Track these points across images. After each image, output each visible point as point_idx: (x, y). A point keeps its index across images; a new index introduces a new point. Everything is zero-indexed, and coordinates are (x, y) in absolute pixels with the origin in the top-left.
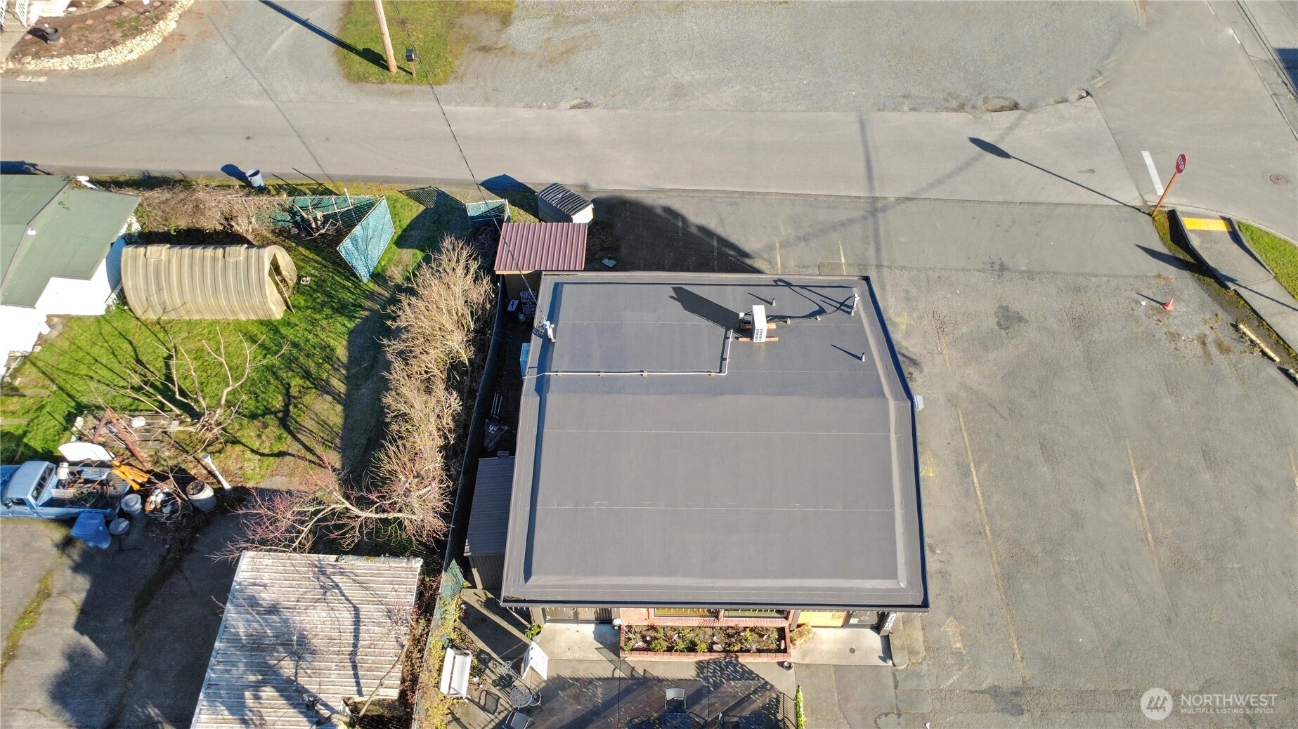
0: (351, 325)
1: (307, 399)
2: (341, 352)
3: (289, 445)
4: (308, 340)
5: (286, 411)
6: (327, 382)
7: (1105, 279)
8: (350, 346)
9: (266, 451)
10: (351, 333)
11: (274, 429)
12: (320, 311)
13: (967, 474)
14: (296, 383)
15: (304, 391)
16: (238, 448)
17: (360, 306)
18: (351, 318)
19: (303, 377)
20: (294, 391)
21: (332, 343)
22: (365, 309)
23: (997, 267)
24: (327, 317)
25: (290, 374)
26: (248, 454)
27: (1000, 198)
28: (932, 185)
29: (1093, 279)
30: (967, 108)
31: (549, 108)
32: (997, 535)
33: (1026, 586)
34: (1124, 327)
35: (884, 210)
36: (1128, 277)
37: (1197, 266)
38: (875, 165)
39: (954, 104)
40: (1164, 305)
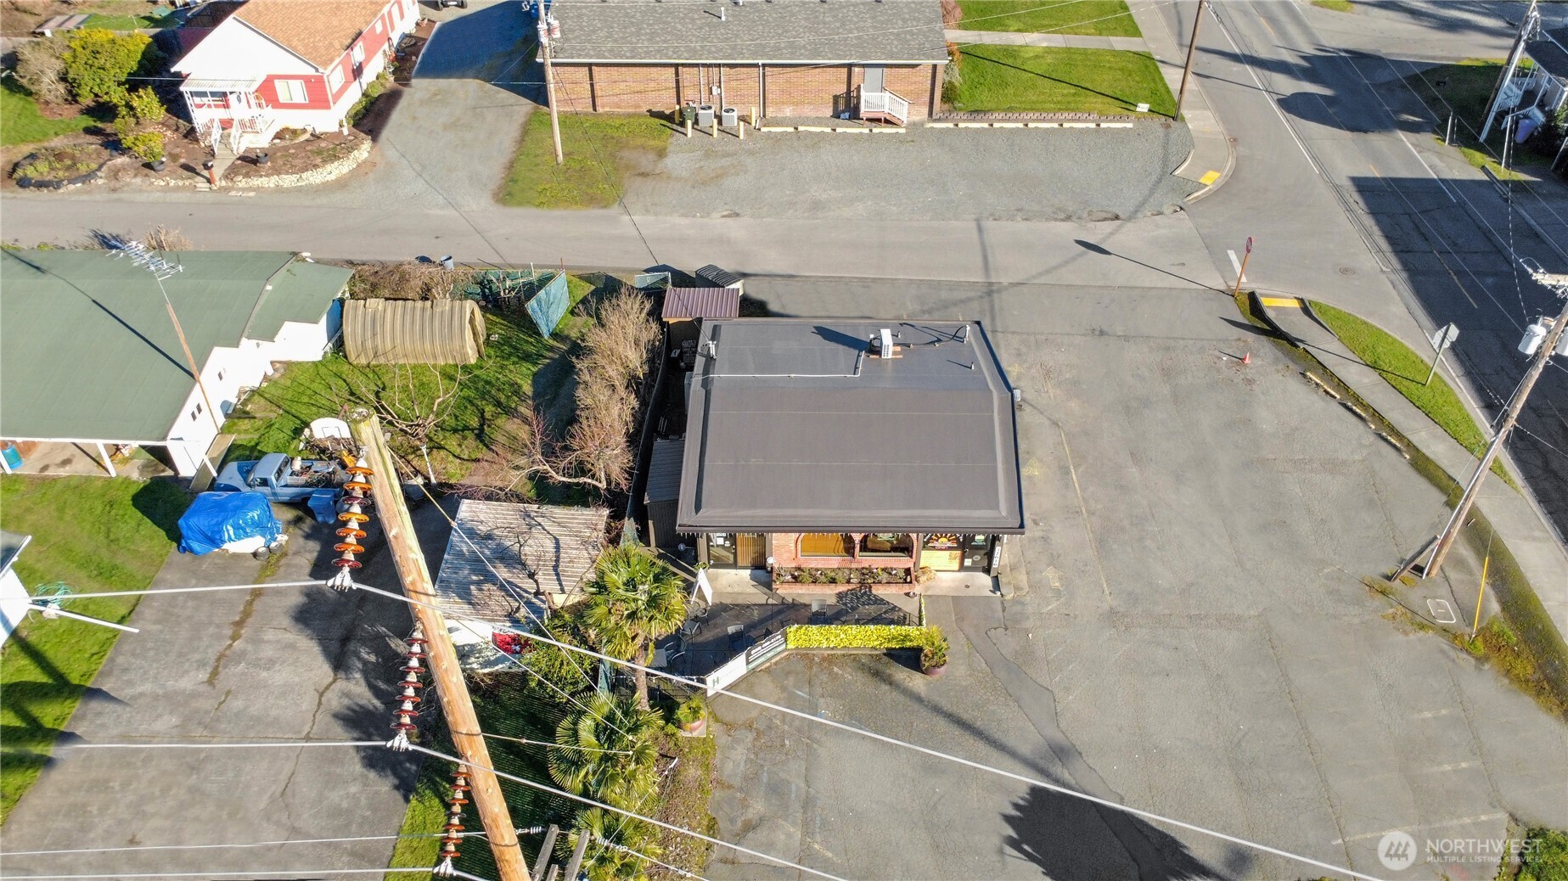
0: (535, 369)
1: (499, 422)
2: (527, 388)
3: (483, 453)
4: (498, 379)
5: (481, 430)
6: (516, 410)
7: (1191, 342)
8: (535, 383)
9: (466, 457)
10: (535, 375)
11: (471, 441)
12: (508, 359)
13: (1068, 472)
14: (489, 410)
15: (496, 416)
16: (443, 453)
17: (542, 356)
18: (535, 364)
19: (494, 406)
20: (488, 415)
21: (519, 381)
22: (546, 358)
23: (1097, 333)
24: (514, 363)
25: (484, 403)
26: (451, 458)
27: (1100, 283)
28: (1041, 274)
29: (1181, 342)
30: (1074, 218)
31: (702, 217)
32: (1091, 513)
33: (1115, 546)
34: (1206, 375)
35: (999, 291)
36: (1212, 340)
37: (1273, 332)
38: (990, 259)
39: (1062, 216)
40: (1243, 360)
